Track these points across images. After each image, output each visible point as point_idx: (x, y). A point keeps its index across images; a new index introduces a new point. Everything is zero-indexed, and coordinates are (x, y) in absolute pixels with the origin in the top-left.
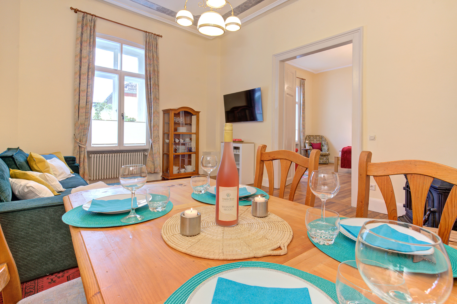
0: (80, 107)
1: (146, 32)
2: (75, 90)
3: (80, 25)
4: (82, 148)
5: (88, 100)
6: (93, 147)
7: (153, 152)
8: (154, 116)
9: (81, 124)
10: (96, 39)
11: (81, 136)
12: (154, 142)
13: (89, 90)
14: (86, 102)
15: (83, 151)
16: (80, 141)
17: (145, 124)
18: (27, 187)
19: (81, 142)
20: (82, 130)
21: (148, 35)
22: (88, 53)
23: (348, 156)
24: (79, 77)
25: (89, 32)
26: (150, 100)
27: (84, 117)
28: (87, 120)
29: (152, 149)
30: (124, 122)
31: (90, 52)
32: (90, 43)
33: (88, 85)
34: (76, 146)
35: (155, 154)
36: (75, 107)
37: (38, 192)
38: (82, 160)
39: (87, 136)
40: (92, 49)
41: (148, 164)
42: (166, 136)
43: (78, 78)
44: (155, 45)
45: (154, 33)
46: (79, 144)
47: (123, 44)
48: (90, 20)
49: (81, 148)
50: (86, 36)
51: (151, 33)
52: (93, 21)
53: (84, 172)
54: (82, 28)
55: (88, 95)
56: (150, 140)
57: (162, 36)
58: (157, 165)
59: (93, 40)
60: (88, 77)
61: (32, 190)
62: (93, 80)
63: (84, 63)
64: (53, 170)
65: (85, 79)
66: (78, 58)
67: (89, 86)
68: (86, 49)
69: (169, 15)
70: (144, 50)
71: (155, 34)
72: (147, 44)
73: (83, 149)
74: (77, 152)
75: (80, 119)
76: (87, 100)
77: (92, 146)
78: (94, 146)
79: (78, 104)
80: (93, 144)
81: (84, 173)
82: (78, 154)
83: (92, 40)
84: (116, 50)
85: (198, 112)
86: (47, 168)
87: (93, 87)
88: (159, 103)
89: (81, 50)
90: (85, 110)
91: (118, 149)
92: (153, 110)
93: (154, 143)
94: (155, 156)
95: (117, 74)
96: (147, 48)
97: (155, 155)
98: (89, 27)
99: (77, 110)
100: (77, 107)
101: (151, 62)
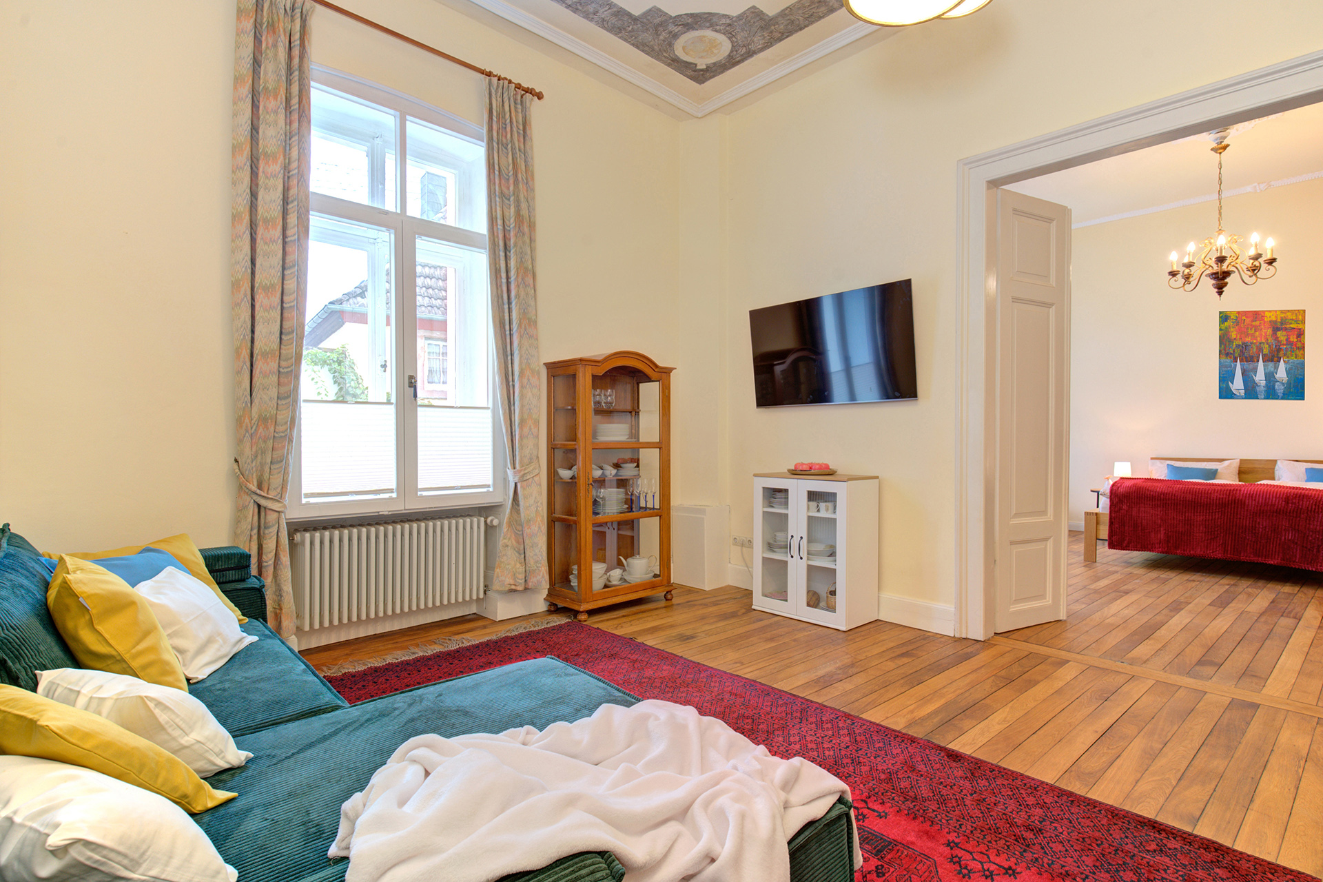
0: (256, 352)
1: (489, 74)
2: (235, 285)
3: (248, 25)
4: (268, 512)
5: (286, 325)
6: (308, 504)
7: (522, 515)
8: (522, 387)
9: (263, 420)
10: (313, 91)
11: (262, 465)
12: (523, 479)
13: (290, 285)
14: (281, 333)
15: (273, 525)
16: (260, 487)
17: (488, 414)
18: (52, 852)
19: (266, 491)
20: (265, 442)
21: (498, 86)
22: (283, 138)
23: (1135, 510)
24: (248, 232)
25: (282, 54)
26: (507, 327)
27: (273, 393)
28: (284, 402)
29: (518, 505)
30: (419, 409)
31: (289, 136)
32: (288, 100)
33: (286, 266)
34: (245, 507)
35: (529, 521)
36: (237, 352)
37: (126, 862)
38: (269, 558)
39: (287, 465)
40: (296, 125)
41: (505, 558)
42: (559, 454)
43: (247, 237)
44: (521, 127)
45: (516, 82)
46: (255, 497)
47: (408, 117)
48: (288, 9)
49: (263, 514)
50: (272, 72)
51: (506, 79)
52: (298, 11)
53: (279, 605)
54: (257, 39)
55: (284, 305)
56: (510, 472)
57: (541, 93)
58: (537, 562)
59: (300, 91)
60: (284, 236)
61: (82, 859)
62: (303, 250)
63: (267, 177)
64: (169, 631)
65: (273, 241)
66: (244, 158)
67: (290, 268)
68: (276, 122)
69: (575, 11)
70: (484, 144)
71: (519, 84)
72: (495, 119)
73: (272, 517)
74: (249, 527)
75: (256, 401)
76: (284, 323)
77: (304, 501)
78: (313, 500)
79: (249, 338)
80: (307, 496)
81: (281, 609)
82: (255, 537)
83: (295, 89)
84: (378, 141)
85: (667, 371)
86: (146, 634)
87: (306, 274)
88: (537, 339)
89: (254, 129)
90: (276, 366)
91: (399, 508)
92: (521, 363)
93: (525, 483)
94: (527, 531)
95: (387, 226)
96: (495, 134)
97: (529, 528)
98: (282, 36)
99: (244, 363)
100: (245, 354)
101: (508, 189)
